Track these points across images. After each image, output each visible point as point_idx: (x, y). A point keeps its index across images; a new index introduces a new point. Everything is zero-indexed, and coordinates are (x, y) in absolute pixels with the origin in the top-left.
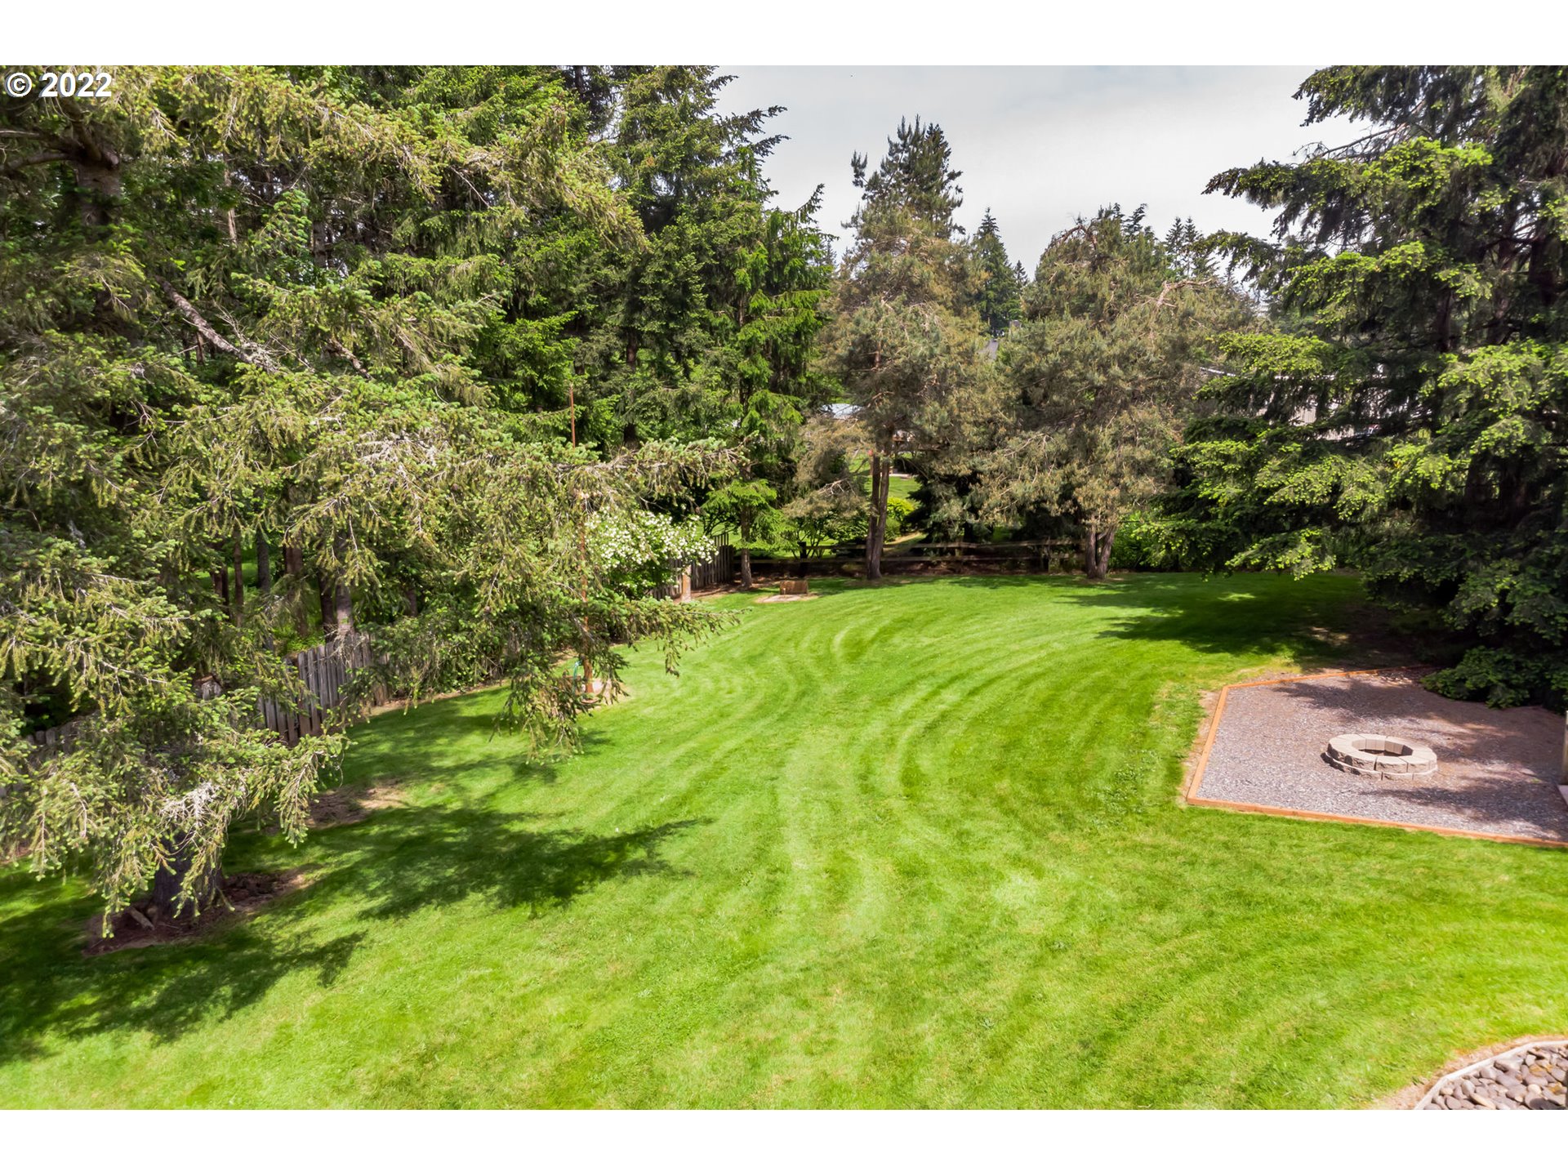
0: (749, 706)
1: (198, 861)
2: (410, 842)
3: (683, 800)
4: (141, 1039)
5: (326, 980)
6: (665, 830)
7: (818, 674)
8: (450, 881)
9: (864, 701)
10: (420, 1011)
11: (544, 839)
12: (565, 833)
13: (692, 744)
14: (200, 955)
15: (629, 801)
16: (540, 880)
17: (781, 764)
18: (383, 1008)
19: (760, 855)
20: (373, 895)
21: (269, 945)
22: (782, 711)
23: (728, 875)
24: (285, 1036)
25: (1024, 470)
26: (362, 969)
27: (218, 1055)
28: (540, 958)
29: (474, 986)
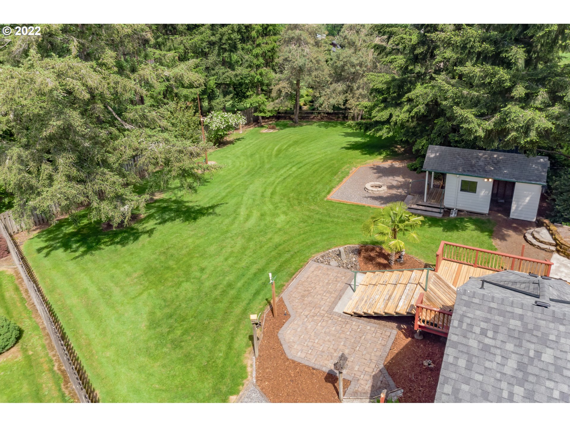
0: (246, 172)
1: (127, 218)
2: (165, 208)
3: (223, 198)
4: (119, 246)
5: (150, 236)
6: (217, 205)
7: (266, 161)
8: (172, 217)
9: (274, 170)
10: (167, 241)
11: (193, 207)
12: (197, 206)
13: (229, 183)
14: (125, 232)
15: (212, 198)
16: (191, 216)
17: (247, 189)
18: (160, 241)
19: (235, 211)
20: (157, 220)
21: (137, 229)
22: (253, 173)
23: (228, 215)
24: (143, 246)
25: (334, 95)
26: (156, 234)
27: (133, 249)
28: (189, 232)
29: (176, 237)
